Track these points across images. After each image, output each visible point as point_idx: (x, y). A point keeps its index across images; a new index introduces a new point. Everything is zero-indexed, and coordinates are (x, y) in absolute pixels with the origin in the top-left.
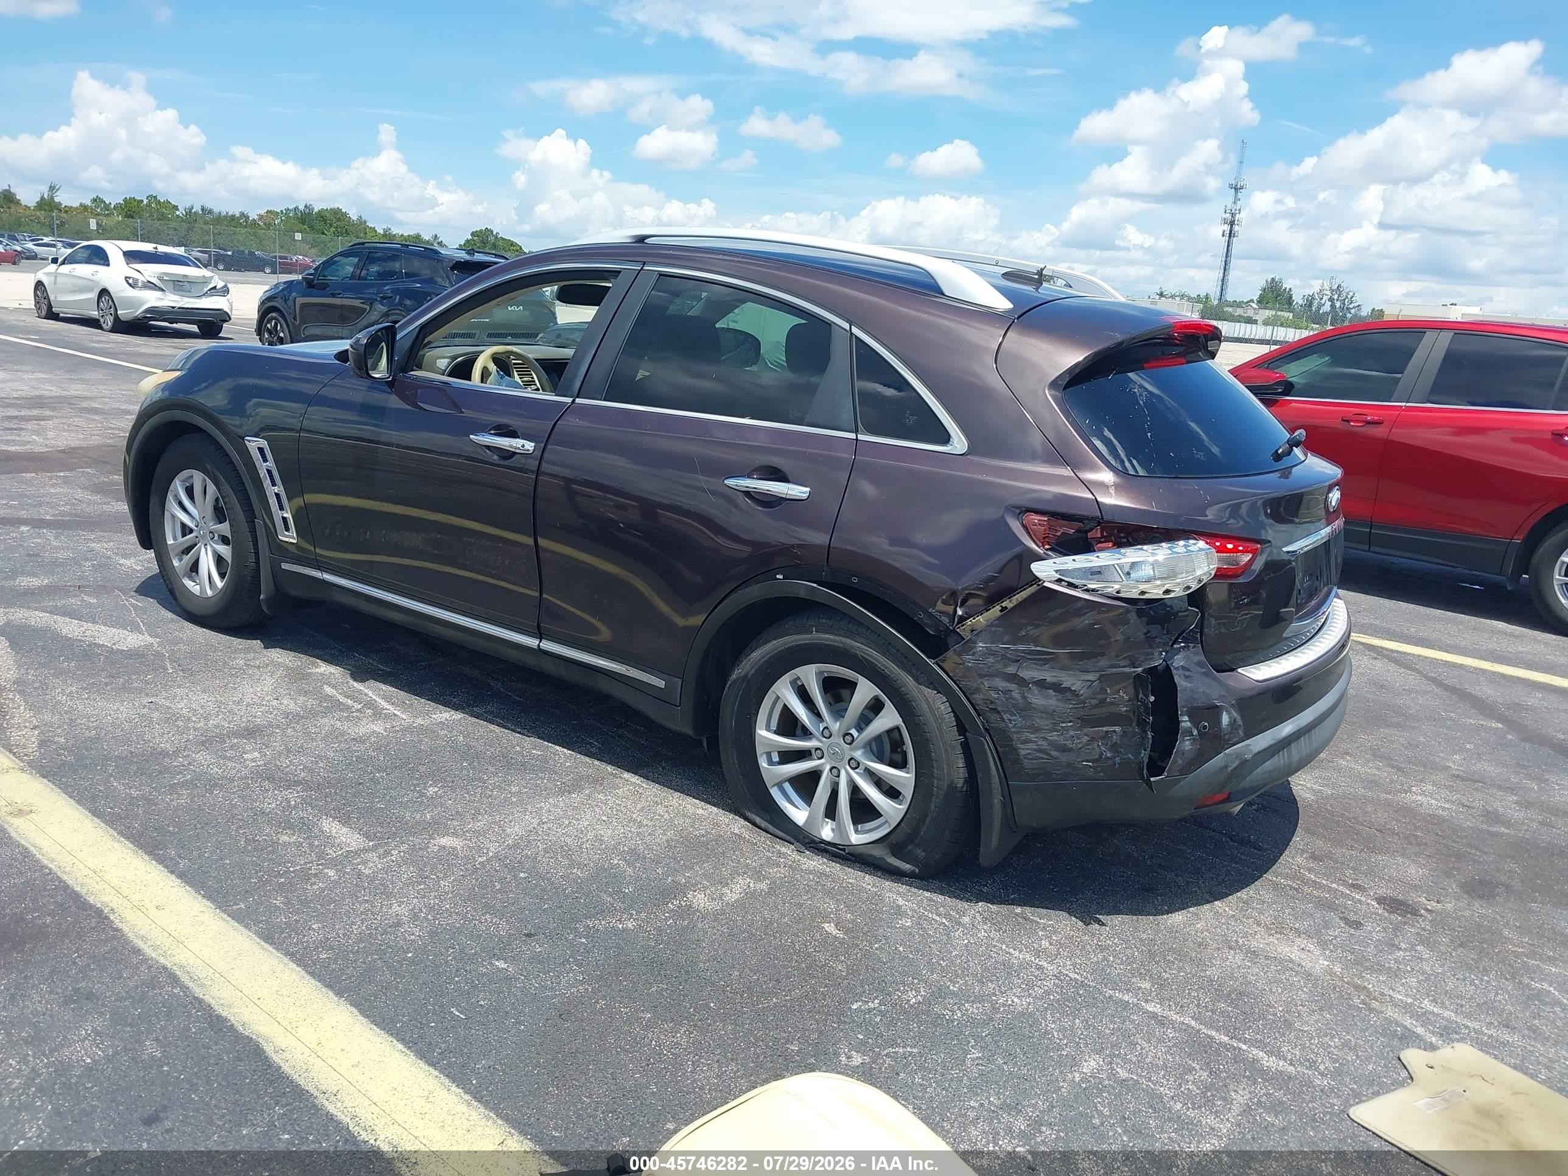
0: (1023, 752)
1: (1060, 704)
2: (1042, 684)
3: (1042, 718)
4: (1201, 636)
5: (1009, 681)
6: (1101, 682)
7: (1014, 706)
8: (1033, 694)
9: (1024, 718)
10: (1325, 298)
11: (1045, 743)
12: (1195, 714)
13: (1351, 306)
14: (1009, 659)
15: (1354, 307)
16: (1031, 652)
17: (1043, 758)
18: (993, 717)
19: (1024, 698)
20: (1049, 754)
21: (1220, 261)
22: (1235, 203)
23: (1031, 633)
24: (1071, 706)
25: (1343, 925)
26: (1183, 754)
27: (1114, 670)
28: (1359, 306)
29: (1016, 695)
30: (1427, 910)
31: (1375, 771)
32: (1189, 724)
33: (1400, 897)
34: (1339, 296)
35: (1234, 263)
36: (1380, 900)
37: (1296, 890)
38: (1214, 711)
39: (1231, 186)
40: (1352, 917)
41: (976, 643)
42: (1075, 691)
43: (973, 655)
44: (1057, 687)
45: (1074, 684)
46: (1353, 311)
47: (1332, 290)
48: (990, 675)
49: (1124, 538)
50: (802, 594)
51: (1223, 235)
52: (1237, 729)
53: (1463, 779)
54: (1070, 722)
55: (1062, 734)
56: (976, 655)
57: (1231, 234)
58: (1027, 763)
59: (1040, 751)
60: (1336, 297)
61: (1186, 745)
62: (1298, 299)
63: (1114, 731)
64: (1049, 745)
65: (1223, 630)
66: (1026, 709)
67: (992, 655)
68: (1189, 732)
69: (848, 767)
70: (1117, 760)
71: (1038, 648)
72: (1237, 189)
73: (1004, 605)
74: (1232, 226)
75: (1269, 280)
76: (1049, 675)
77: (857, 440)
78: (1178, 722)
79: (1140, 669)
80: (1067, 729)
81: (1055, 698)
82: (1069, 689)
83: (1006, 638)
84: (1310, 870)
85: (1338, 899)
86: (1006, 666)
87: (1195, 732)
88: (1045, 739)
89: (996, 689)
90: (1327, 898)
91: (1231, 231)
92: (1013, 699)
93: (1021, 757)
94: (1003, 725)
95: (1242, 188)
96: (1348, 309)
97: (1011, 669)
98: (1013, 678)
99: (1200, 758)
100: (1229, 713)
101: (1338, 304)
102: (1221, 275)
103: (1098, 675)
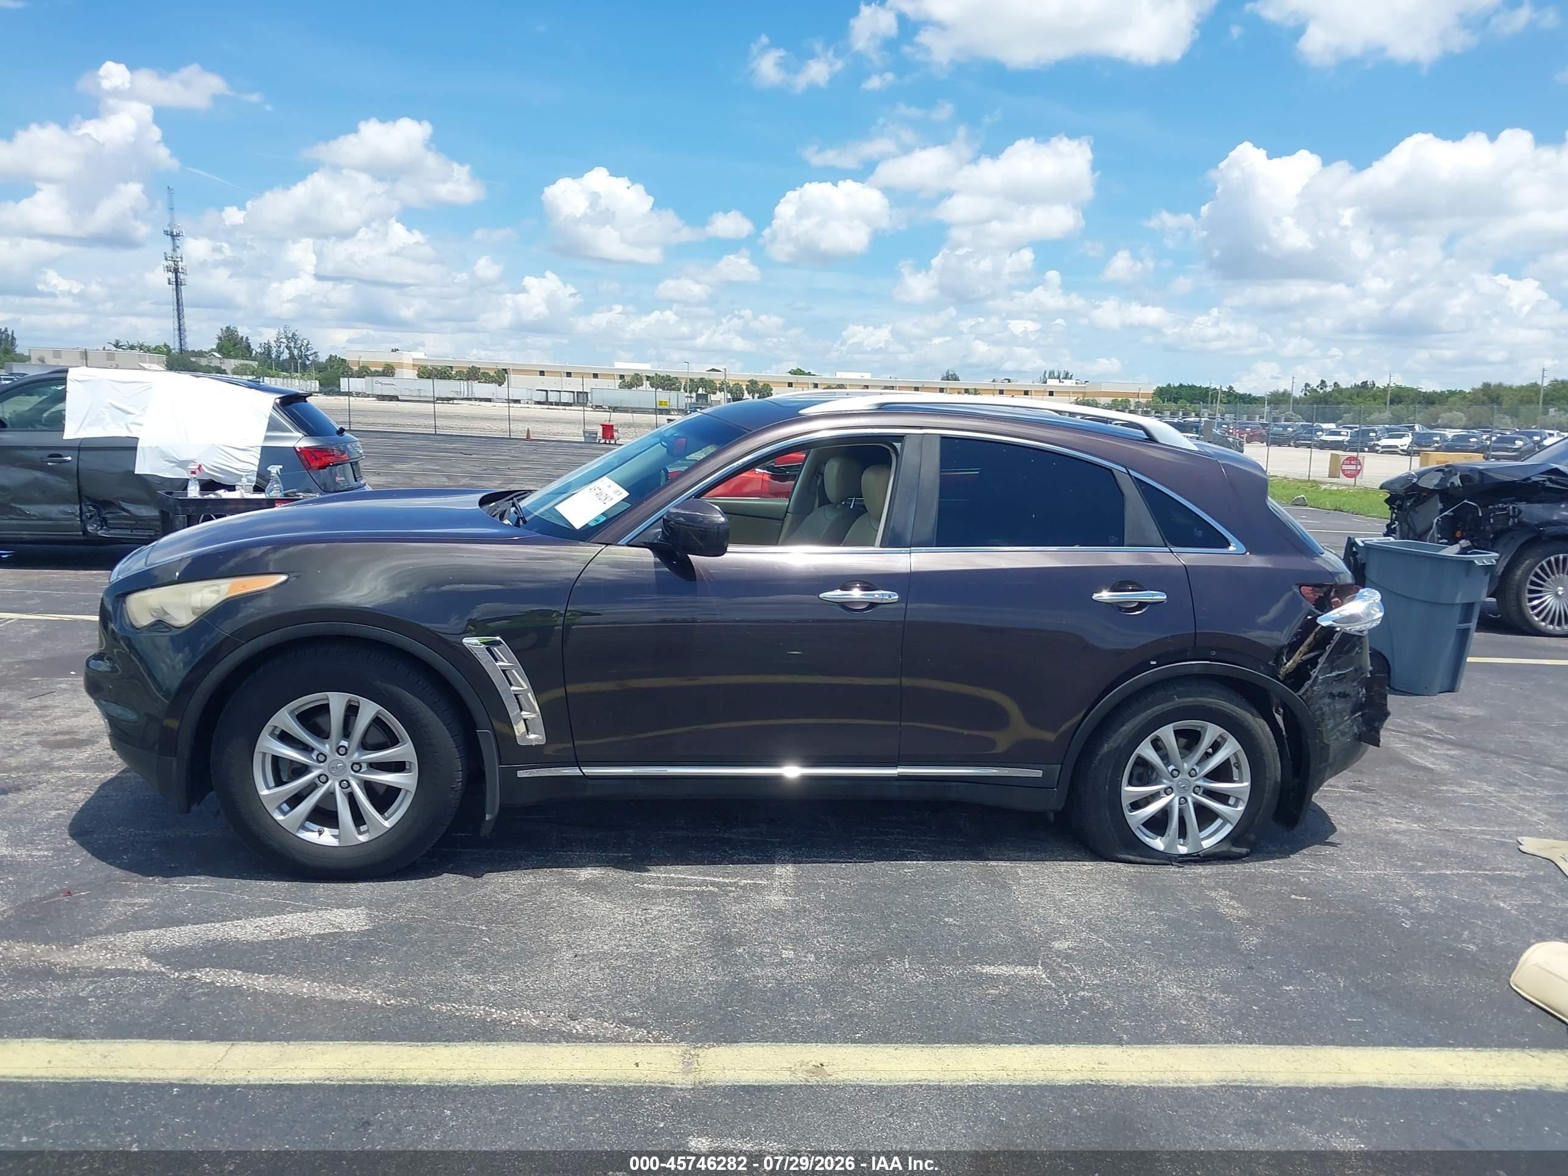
10: (283, 346)
13: (308, 353)
15: (311, 354)
21: (171, 308)
22: (174, 250)
28: (315, 353)
34: (295, 344)
35: (187, 311)
39: (166, 233)
46: (311, 358)
47: (287, 338)
51: (169, 284)
57: (178, 283)
60: (292, 345)
62: (256, 349)
72: (173, 236)
74: (176, 274)
75: (224, 329)
91: (177, 278)
95: (178, 235)
96: (306, 356)
101: (296, 352)
102: (177, 325)
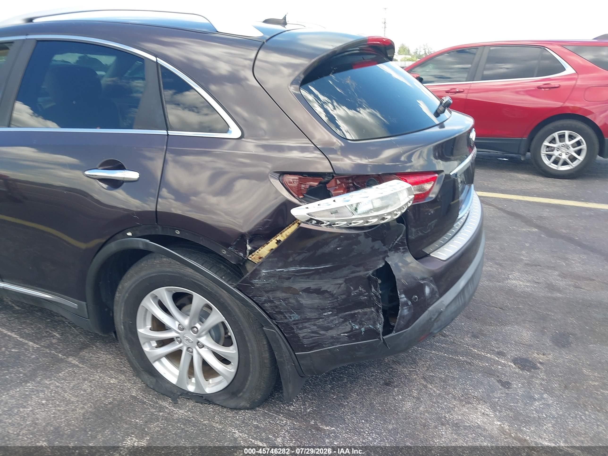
0: (301, 335)
1: (321, 301)
2: (307, 291)
3: (311, 312)
4: (407, 241)
5: (285, 292)
6: (346, 283)
7: (293, 308)
8: (303, 298)
9: (299, 314)
11: (315, 327)
12: (409, 292)
14: (284, 278)
16: (298, 271)
17: (315, 337)
18: (279, 317)
19: (298, 301)
20: (318, 333)
23: (296, 259)
24: (329, 302)
25: (501, 387)
26: (404, 318)
27: (354, 275)
29: (292, 301)
30: (541, 363)
31: (490, 269)
32: (405, 299)
33: (524, 356)
36: (515, 361)
37: (470, 363)
38: (420, 288)
40: (504, 379)
41: (260, 271)
42: (330, 292)
43: (259, 279)
44: (318, 292)
45: (329, 288)
48: (273, 290)
49: (350, 183)
50: (141, 247)
52: (435, 294)
53: (531, 265)
54: (330, 311)
55: (326, 320)
56: (261, 279)
58: (305, 341)
59: (313, 332)
61: (404, 311)
63: (359, 312)
64: (318, 328)
65: (420, 234)
66: (299, 308)
67: (273, 277)
68: (406, 304)
69: (197, 347)
70: (363, 329)
71: (303, 268)
73: (278, 238)
76: (312, 284)
77: (168, 135)
78: (398, 299)
79: (371, 272)
80: (328, 316)
81: (318, 298)
82: (326, 291)
83: (280, 264)
84: (474, 346)
85: (493, 366)
86: (283, 282)
87: (410, 303)
88: (315, 325)
89: (279, 299)
90: (487, 366)
92: (290, 303)
93: (301, 338)
94: (286, 321)
97: (286, 284)
98: (288, 290)
99: (414, 317)
100: (429, 286)
103: (344, 279)
